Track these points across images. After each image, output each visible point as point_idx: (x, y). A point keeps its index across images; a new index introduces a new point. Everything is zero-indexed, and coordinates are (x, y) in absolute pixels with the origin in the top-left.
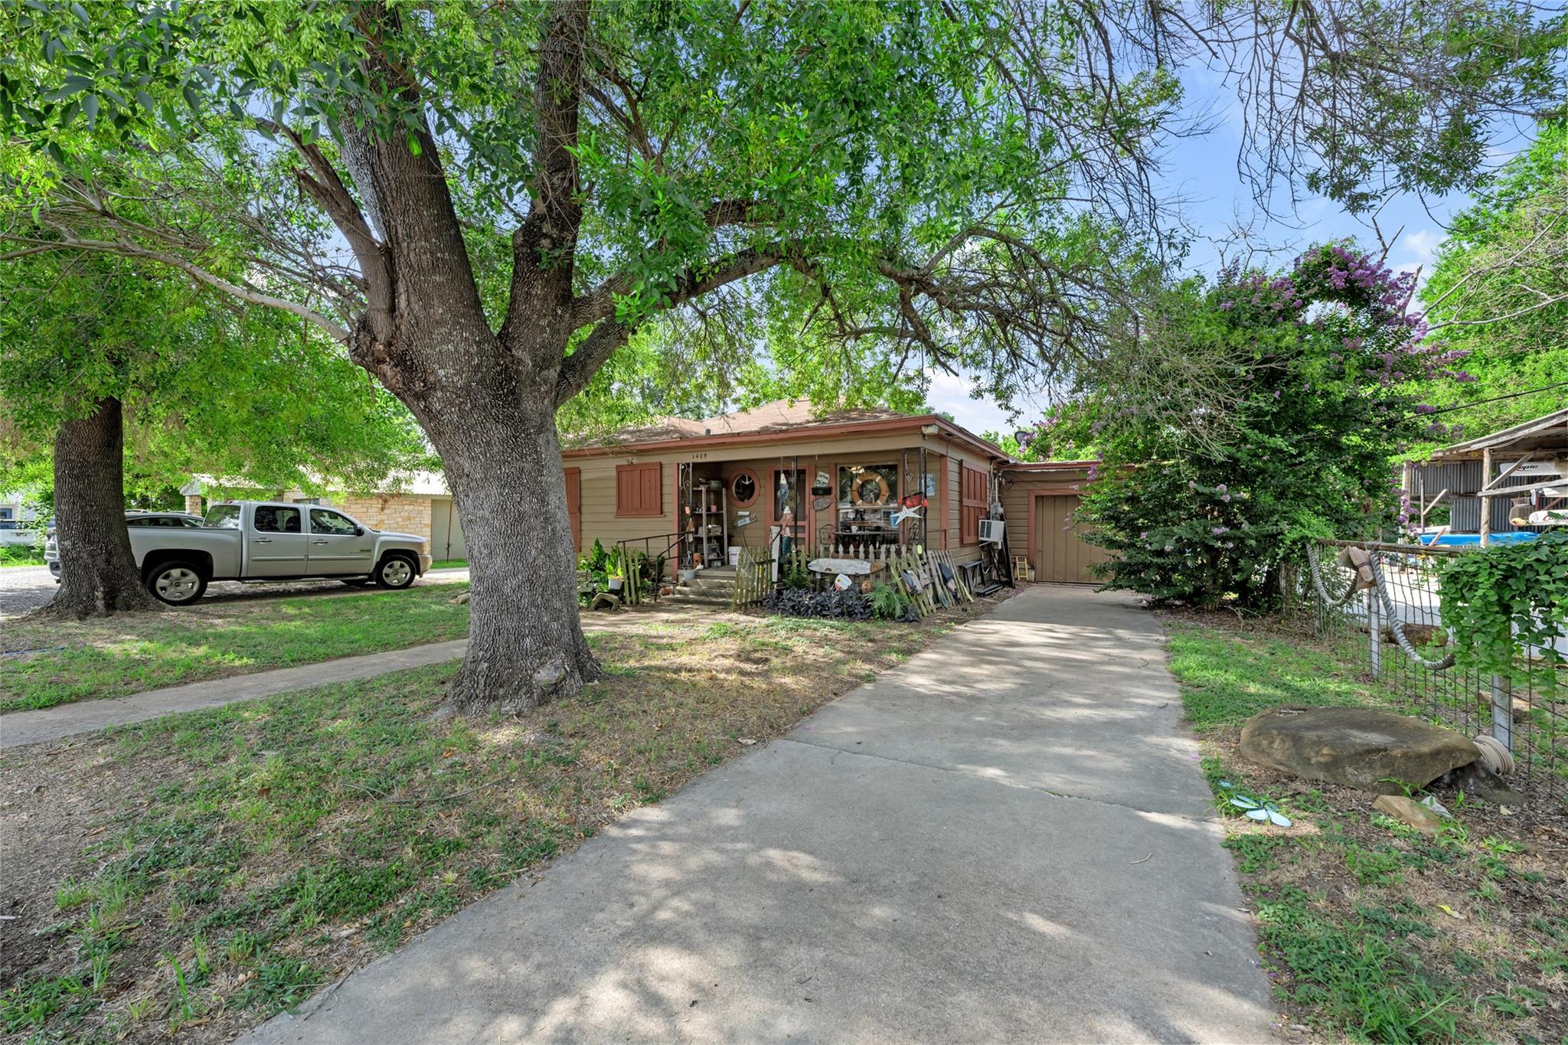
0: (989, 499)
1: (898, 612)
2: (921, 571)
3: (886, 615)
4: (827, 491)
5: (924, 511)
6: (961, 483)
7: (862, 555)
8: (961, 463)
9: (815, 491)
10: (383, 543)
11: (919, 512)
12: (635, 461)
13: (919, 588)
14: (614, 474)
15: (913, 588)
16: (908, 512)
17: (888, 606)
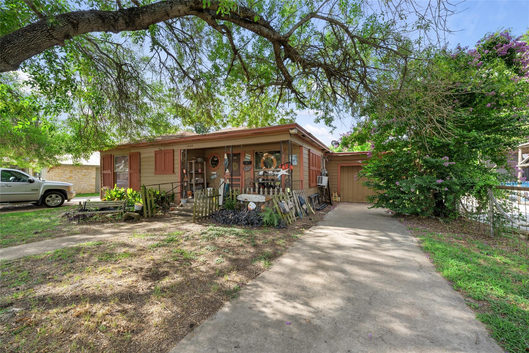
0: (322, 167)
1: (276, 223)
2: (289, 201)
3: (270, 225)
4: (250, 163)
5: (291, 172)
6: (309, 159)
7: (261, 193)
8: (309, 150)
9: (245, 163)
10: (46, 186)
11: (288, 172)
12: (163, 149)
13: (287, 210)
14: (154, 155)
15: (284, 210)
16: (283, 172)
17: (271, 220)
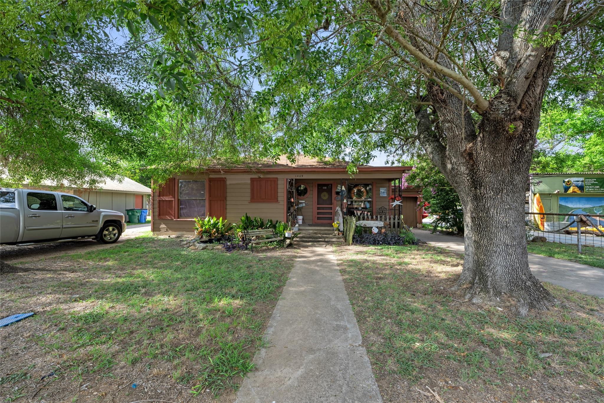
9: (337, 193)
10: (105, 216)
12: (262, 176)
14: (249, 182)
16: (397, 202)
